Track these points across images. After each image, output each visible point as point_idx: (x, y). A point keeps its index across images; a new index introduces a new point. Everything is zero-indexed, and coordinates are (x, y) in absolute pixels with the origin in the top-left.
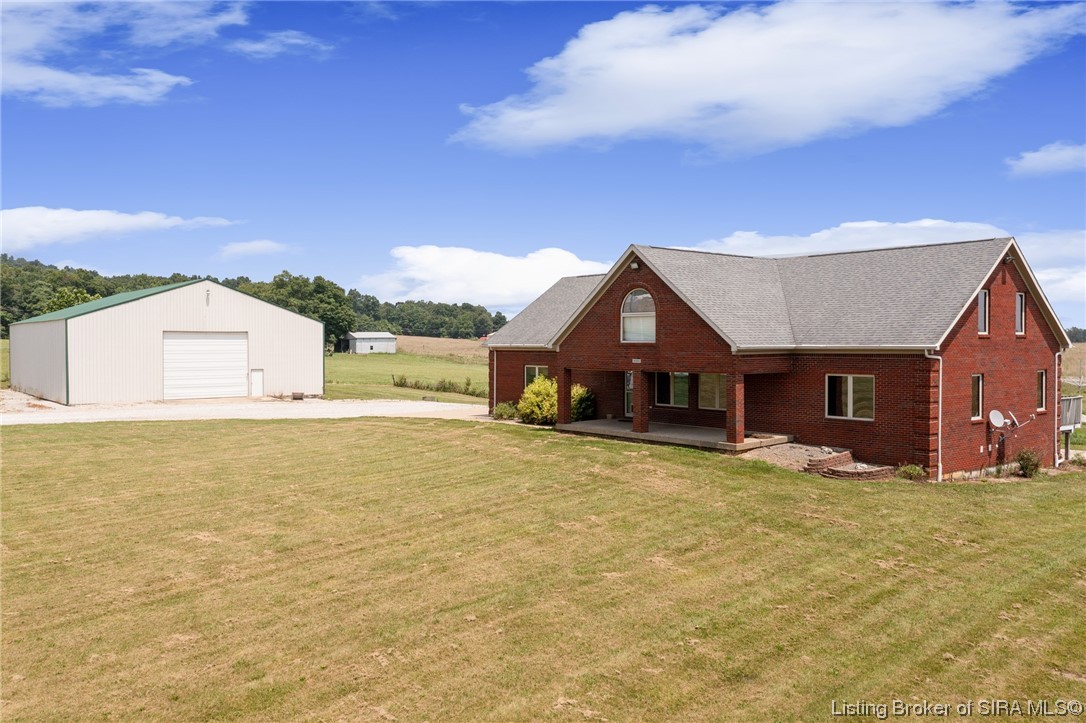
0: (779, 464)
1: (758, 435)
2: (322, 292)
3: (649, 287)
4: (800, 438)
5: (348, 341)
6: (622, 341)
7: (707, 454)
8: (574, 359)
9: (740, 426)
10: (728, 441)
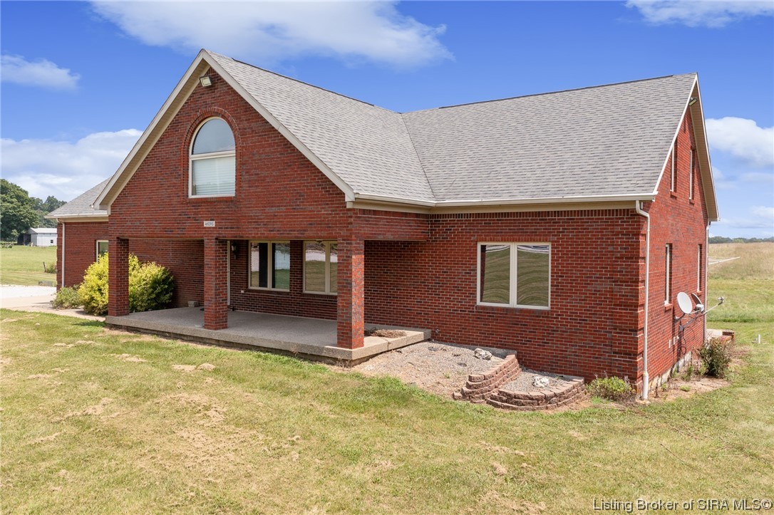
0: (420, 386)
1: (383, 332)
2: (6, 193)
3: (227, 113)
4: (440, 334)
5: (30, 235)
6: (191, 196)
7: (306, 365)
8: (129, 224)
9: (358, 320)
10: (340, 344)
